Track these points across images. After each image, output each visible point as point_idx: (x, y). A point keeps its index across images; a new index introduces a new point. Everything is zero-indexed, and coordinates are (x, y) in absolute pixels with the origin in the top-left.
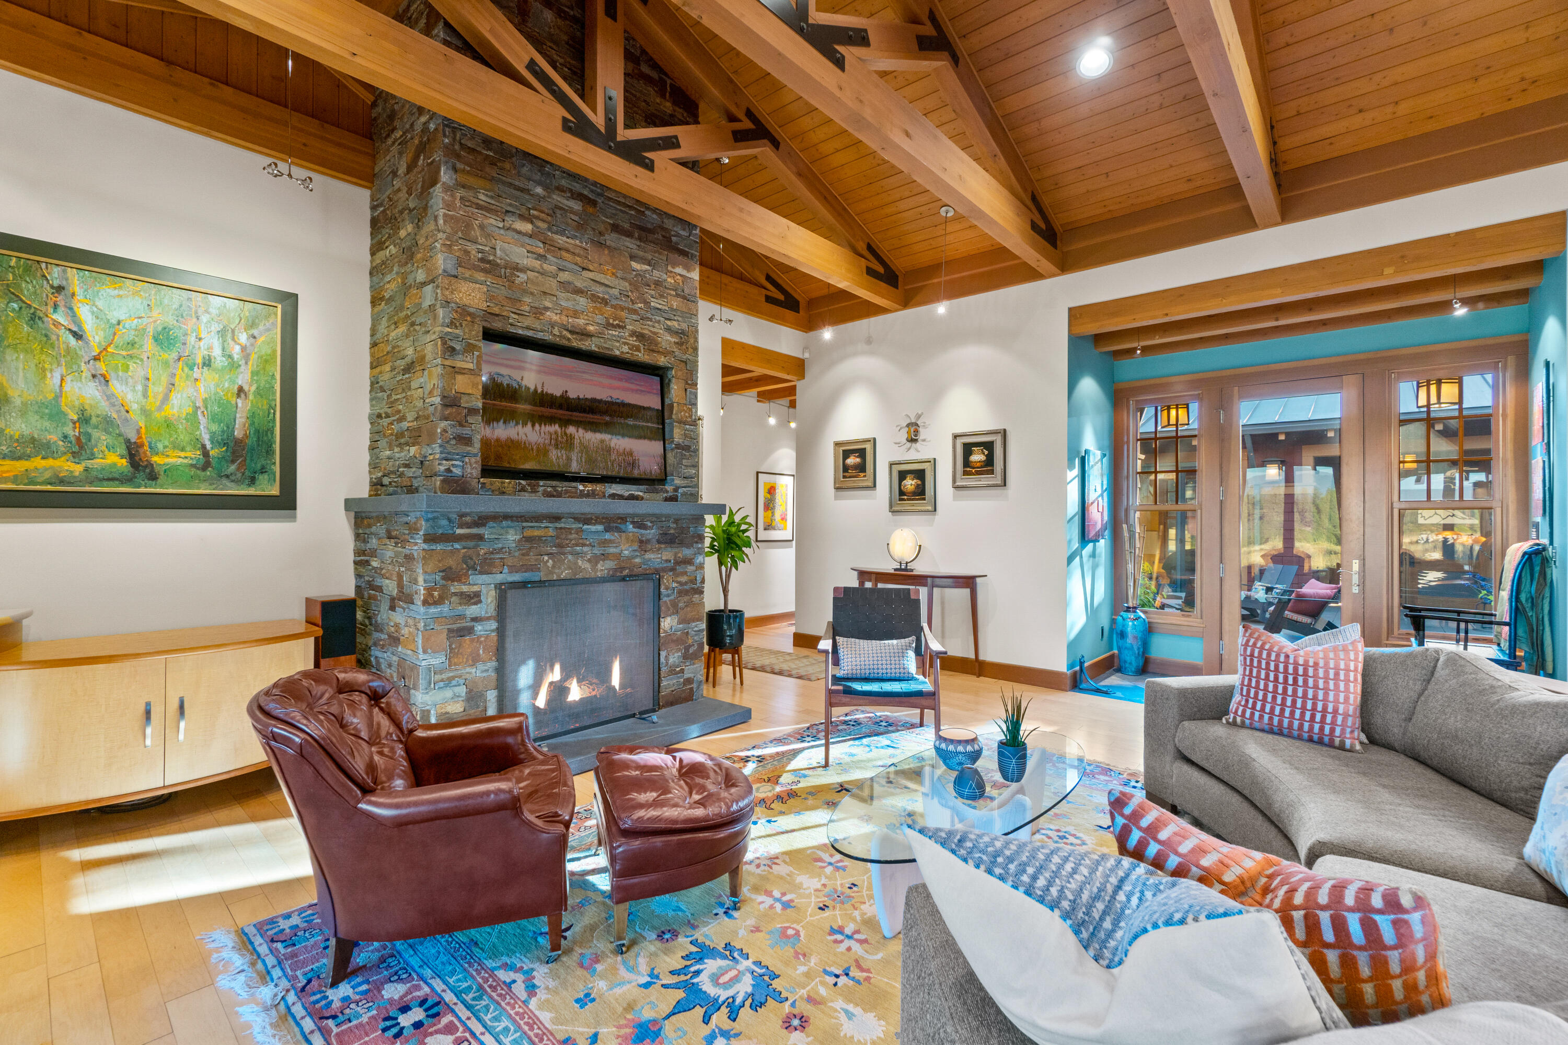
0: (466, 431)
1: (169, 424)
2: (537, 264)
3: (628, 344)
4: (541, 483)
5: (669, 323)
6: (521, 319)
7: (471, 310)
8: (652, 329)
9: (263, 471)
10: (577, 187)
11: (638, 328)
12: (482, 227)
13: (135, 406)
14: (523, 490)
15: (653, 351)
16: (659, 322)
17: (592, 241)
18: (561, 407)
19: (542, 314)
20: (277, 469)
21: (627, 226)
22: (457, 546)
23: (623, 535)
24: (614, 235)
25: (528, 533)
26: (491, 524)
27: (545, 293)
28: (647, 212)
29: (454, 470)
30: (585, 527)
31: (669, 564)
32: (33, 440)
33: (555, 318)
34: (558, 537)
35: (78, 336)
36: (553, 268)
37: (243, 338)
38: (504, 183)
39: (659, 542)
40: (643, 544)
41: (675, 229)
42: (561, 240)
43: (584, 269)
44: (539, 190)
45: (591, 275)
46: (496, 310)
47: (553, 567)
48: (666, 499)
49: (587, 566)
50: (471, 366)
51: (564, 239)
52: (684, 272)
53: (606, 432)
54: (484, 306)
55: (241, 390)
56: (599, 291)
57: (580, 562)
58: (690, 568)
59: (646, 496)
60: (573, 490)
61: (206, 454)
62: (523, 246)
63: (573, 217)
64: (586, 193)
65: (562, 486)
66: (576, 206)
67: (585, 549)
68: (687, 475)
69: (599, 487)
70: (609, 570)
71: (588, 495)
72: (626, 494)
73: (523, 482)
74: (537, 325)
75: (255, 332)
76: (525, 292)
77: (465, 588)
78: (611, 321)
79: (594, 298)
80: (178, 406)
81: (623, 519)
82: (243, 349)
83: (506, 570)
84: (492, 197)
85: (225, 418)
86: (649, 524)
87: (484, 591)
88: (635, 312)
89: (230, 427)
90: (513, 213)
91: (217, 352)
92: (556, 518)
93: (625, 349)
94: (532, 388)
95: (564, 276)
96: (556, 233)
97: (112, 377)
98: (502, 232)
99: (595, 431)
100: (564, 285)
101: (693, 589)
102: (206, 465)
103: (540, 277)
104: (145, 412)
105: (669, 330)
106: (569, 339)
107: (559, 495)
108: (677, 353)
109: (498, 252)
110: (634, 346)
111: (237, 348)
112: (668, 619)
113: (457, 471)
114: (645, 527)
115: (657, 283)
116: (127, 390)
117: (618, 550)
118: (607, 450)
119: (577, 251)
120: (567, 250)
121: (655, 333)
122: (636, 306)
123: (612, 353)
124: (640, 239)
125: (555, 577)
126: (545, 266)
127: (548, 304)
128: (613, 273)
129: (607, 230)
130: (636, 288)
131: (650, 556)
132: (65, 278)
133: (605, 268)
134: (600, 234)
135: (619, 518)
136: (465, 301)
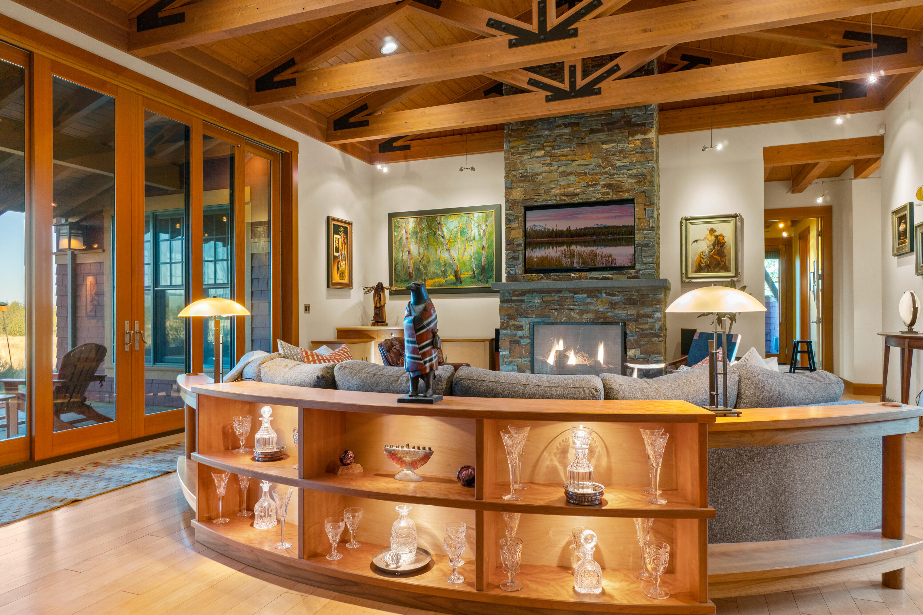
0: (516, 254)
1: (464, 263)
2: (546, 169)
3: (600, 193)
4: (551, 274)
5: (630, 172)
6: (540, 197)
7: (518, 200)
8: (618, 179)
9: (490, 278)
10: (568, 121)
11: (607, 181)
12: (521, 162)
13: (456, 258)
14: (542, 278)
15: (620, 192)
16: (623, 174)
17: (578, 145)
18: (567, 236)
19: (550, 192)
20: (494, 276)
21: (599, 127)
22: (513, 305)
23: (600, 300)
24: (591, 136)
25: (545, 299)
26: (528, 295)
27: (551, 181)
28: (613, 113)
29: (512, 272)
30: (575, 295)
31: (633, 317)
32: (435, 273)
33: (557, 191)
34: (560, 301)
35: (443, 237)
36: (555, 168)
37: (484, 227)
38: (530, 137)
39: (624, 304)
40: (613, 305)
41: (634, 113)
42: (559, 152)
43: (573, 161)
44: (547, 132)
45: (577, 163)
46: (528, 197)
47: (558, 315)
48: (629, 278)
49: (577, 316)
50: (517, 225)
51: (562, 150)
52: (643, 137)
53: (593, 246)
54: (522, 197)
55: (483, 247)
56: (582, 169)
57: (572, 314)
58: (650, 321)
59: (616, 277)
60: (568, 277)
61: (474, 272)
62: (540, 163)
63: (566, 137)
64: (572, 121)
65: (561, 275)
66: (567, 130)
67: (576, 307)
68: (646, 262)
69: (583, 274)
70: (590, 318)
71: (577, 279)
72: (601, 277)
73: (542, 275)
74: (548, 198)
75: (487, 223)
76: (542, 184)
77: (516, 323)
78: (590, 183)
79: (579, 174)
80: (467, 257)
81: (599, 290)
82: (484, 231)
83: (534, 316)
84: (524, 147)
85: (479, 259)
86: (617, 293)
87: (524, 325)
88: (606, 173)
89: (481, 262)
90: (534, 149)
91: (477, 234)
92: (559, 291)
93: (599, 196)
94: (551, 229)
95: (561, 169)
96: (557, 149)
97: (451, 249)
98: (530, 160)
100: (562, 174)
101: (652, 333)
102: (474, 277)
103: (549, 174)
104: (459, 260)
105: (630, 176)
106: (565, 200)
107: (560, 280)
108: (637, 187)
109: (528, 170)
110: (604, 193)
111: (482, 231)
112: (633, 351)
113: (513, 272)
114: (614, 295)
115: (621, 151)
116: (454, 253)
117: (596, 308)
118: (595, 255)
119: (568, 154)
120: (563, 155)
121: (620, 181)
122: (606, 170)
123: (591, 200)
124: (609, 130)
125: (559, 321)
126: (551, 168)
127: (553, 186)
128: (590, 157)
129: (587, 135)
130: (606, 159)
131: (618, 312)
132: (440, 219)
133: (585, 156)
134: (582, 138)
135: (596, 290)
136: (515, 197)
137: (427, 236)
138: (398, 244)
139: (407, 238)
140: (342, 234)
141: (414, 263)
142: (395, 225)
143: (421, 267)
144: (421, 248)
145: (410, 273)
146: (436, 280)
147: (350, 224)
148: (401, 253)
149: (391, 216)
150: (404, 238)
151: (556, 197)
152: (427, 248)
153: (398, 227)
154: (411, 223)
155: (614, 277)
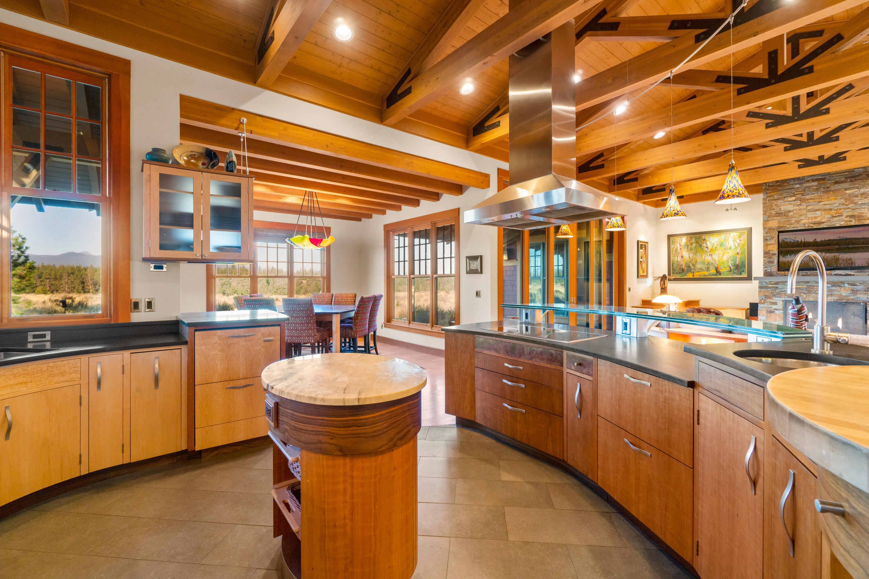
0: (772, 260)
1: (723, 263)
2: (798, 208)
3: (844, 221)
6: (791, 225)
7: (773, 228)
8: (860, 212)
9: (743, 271)
10: (815, 177)
11: (850, 214)
12: (776, 205)
13: (717, 260)
15: (861, 220)
16: (865, 208)
17: (823, 192)
19: (800, 222)
20: (746, 271)
21: (843, 179)
22: (769, 289)
23: (843, 288)
24: (836, 185)
26: (781, 284)
27: (801, 215)
28: (855, 170)
32: (701, 268)
33: (806, 221)
34: (808, 288)
35: (707, 248)
36: (805, 207)
37: (738, 241)
38: (783, 190)
39: (865, 291)
40: (854, 292)
42: (807, 197)
43: (820, 202)
44: (797, 186)
45: (823, 203)
46: (782, 225)
47: (806, 297)
50: (773, 242)
51: (810, 196)
54: (777, 225)
55: (738, 253)
56: (828, 207)
59: (858, 274)
61: (730, 268)
62: (791, 204)
63: (813, 188)
64: (819, 177)
65: (809, 272)
66: (815, 184)
70: (835, 300)
72: (844, 273)
74: (798, 226)
75: (741, 239)
76: (793, 217)
77: (772, 301)
78: (834, 215)
79: (825, 210)
80: (725, 258)
81: (843, 283)
82: (738, 243)
83: (786, 297)
84: (779, 196)
85: (734, 260)
86: (858, 284)
87: (778, 302)
88: (848, 208)
89: (736, 262)
90: (787, 197)
91: (732, 245)
92: (807, 282)
93: (843, 223)
94: (800, 241)
95: (809, 208)
96: (806, 195)
97: (713, 255)
98: (783, 203)
99: (831, 253)
100: (809, 211)
102: (731, 271)
103: (799, 211)
104: (719, 261)
106: (812, 227)
107: (808, 275)
109: (782, 209)
110: (847, 221)
111: (737, 244)
113: (769, 270)
114: (856, 285)
115: (863, 194)
116: (715, 257)
117: (840, 293)
118: (837, 259)
119: (816, 197)
120: (811, 199)
121: (862, 213)
122: (849, 206)
123: (835, 226)
124: (851, 181)
125: (807, 300)
126: (801, 207)
127: (802, 218)
128: (835, 199)
129: (832, 185)
130: (849, 200)
131: (860, 296)
132: (705, 237)
133: (831, 198)
134: (828, 188)
135: (840, 282)
136: (771, 226)
137: (695, 247)
138: (674, 252)
139: (681, 249)
140: (644, 249)
141: (686, 263)
142: (672, 241)
143: (691, 265)
144: (691, 254)
145: (683, 269)
146: (702, 273)
147: (647, 243)
148: (676, 258)
149: (669, 236)
150: (679, 249)
151: (805, 224)
152: (695, 254)
153: (675, 243)
154: (684, 240)
155: (856, 274)
